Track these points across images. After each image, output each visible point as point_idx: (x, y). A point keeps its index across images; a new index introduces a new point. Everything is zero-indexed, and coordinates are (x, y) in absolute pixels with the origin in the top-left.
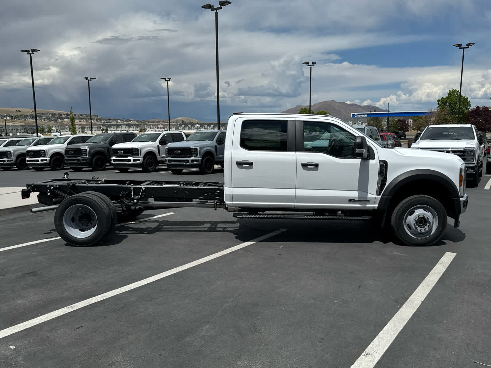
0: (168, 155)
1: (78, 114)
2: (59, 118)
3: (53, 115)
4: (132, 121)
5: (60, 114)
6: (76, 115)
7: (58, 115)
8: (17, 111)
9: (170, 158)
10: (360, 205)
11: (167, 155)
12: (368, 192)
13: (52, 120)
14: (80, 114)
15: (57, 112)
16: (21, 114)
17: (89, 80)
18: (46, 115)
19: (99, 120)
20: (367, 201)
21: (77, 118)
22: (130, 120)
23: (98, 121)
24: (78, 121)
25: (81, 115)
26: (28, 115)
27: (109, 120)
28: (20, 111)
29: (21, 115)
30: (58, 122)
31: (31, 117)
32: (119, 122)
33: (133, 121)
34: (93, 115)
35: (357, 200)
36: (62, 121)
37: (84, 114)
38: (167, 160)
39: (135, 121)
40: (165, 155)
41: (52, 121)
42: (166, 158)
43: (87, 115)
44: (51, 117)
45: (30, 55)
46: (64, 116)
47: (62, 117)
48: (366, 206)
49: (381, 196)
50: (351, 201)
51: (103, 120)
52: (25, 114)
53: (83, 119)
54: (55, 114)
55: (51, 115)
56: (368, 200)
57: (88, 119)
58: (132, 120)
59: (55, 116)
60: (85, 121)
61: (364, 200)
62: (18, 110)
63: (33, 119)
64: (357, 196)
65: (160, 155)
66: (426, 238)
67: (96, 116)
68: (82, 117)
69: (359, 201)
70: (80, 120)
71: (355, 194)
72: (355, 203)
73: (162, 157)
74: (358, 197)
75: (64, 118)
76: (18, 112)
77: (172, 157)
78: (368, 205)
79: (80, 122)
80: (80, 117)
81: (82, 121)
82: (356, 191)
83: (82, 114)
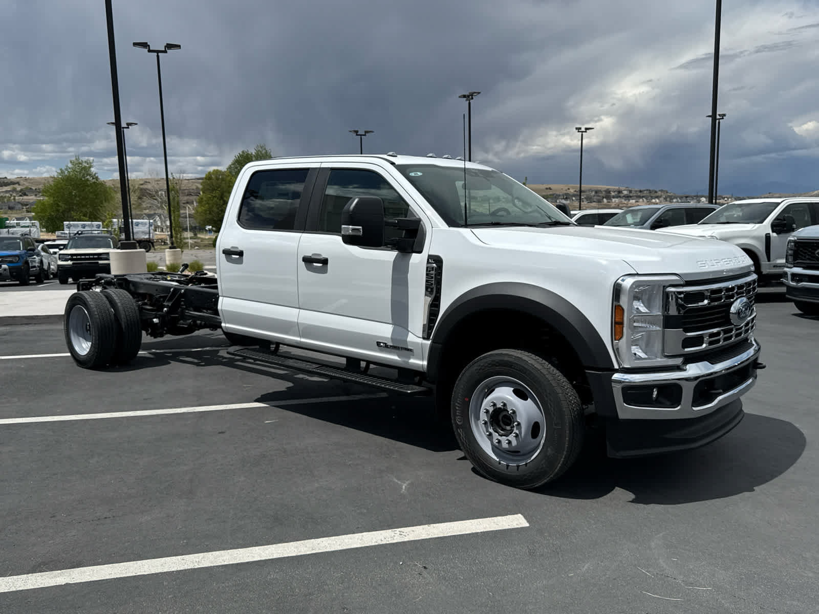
0: (795, 259)
1: (636, 189)
2: (606, 198)
3: (596, 192)
4: (726, 199)
5: (608, 191)
6: (633, 192)
7: (604, 193)
8: (547, 189)
9: (798, 270)
10: (400, 358)
11: (791, 259)
12: (409, 330)
13: (595, 200)
14: (639, 190)
15: (603, 187)
16: (551, 193)
17: (582, 132)
18: (588, 193)
19: (668, 199)
20: (408, 350)
21: (633, 196)
22: (724, 197)
23: (666, 201)
24: (634, 201)
25: (641, 191)
26: (561, 194)
27: (687, 197)
28: (550, 189)
29: (550, 195)
30: (602, 203)
31: (565, 197)
32: (703, 201)
33: (728, 199)
34: (660, 191)
35: (391, 346)
36: (609, 202)
37: (644, 189)
38: (789, 273)
39: (731, 198)
40: (783, 261)
41: (594, 202)
42: (786, 269)
43: (650, 190)
44: (594, 196)
45: (468, 102)
46: (613, 194)
47: (610, 196)
48: (408, 362)
49: (431, 341)
50: (381, 345)
51: (676, 198)
52: (558, 193)
53: (643, 197)
54: (600, 191)
55: (593, 193)
56: (410, 348)
57: (650, 198)
58: (728, 196)
59: (600, 195)
60: (645, 200)
61: (402, 346)
62: (548, 187)
63: (567, 200)
64: (389, 336)
65: (769, 260)
66: (518, 466)
67: (665, 192)
68: (642, 195)
69: (394, 347)
70: (637, 200)
71: (385, 331)
72: (390, 353)
73: (774, 266)
74: (391, 338)
75: (614, 197)
76: (549, 190)
77: (805, 268)
78: (412, 361)
79: (637, 203)
80: (639, 194)
81: (641, 200)
82: (390, 324)
83: (642, 189)
